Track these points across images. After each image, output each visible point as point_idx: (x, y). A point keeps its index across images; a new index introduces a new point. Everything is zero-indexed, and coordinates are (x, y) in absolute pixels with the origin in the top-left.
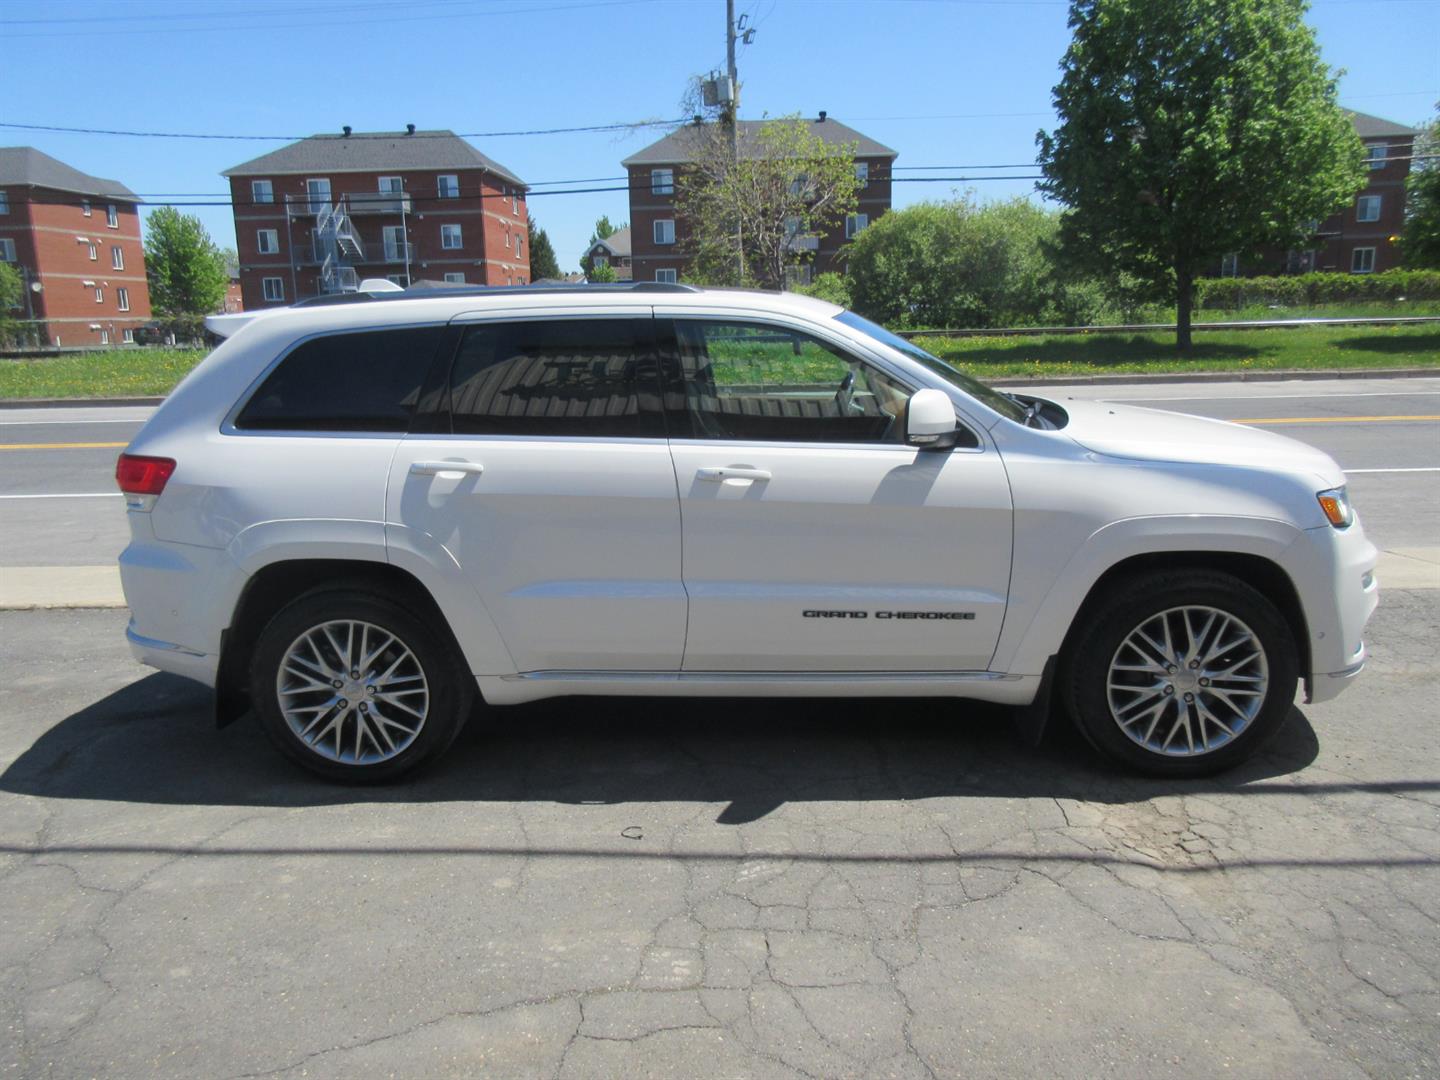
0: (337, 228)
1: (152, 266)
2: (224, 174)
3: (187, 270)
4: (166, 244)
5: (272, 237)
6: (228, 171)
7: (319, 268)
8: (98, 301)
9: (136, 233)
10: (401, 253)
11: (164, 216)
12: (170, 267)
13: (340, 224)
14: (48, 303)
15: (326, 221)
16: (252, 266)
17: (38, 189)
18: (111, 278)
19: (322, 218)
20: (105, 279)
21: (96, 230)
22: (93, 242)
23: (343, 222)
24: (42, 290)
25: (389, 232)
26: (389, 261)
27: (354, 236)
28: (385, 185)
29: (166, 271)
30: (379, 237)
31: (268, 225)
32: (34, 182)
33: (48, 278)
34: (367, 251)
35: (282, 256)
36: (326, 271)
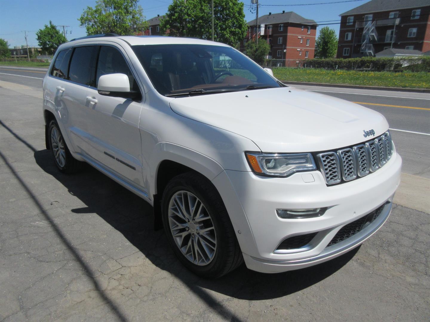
0: (370, 31)
1: (318, 45)
2: (340, 16)
3: (327, 46)
4: (324, 38)
5: (350, 35)
6: (341, 15)
7: (361, 45)
8: (300, 55)
9: (315, 35)
10: (391, 40)
11: (325, 30)
12: (323, 45)
13: (371, 30)
14: (287, 55)
15: (367, 30)
16: (342, 44)
17: (291, 23)
18: (305, 48)
19: (366, 28)
20: (303, 49)
21: (304, 35)
22: (302, 38)
23: (373, 29)
24: (286, 51)
25: (389, 32)
26: (386, 42)
27: (375, 34)
28: (392, 15)
29: (321, 46)
30: (385, 34)
31: (349, 31)
32: (290, 21)
33: (288, 48)
34: (379, 39)
35: (351, 41)
36: (363, 46)
